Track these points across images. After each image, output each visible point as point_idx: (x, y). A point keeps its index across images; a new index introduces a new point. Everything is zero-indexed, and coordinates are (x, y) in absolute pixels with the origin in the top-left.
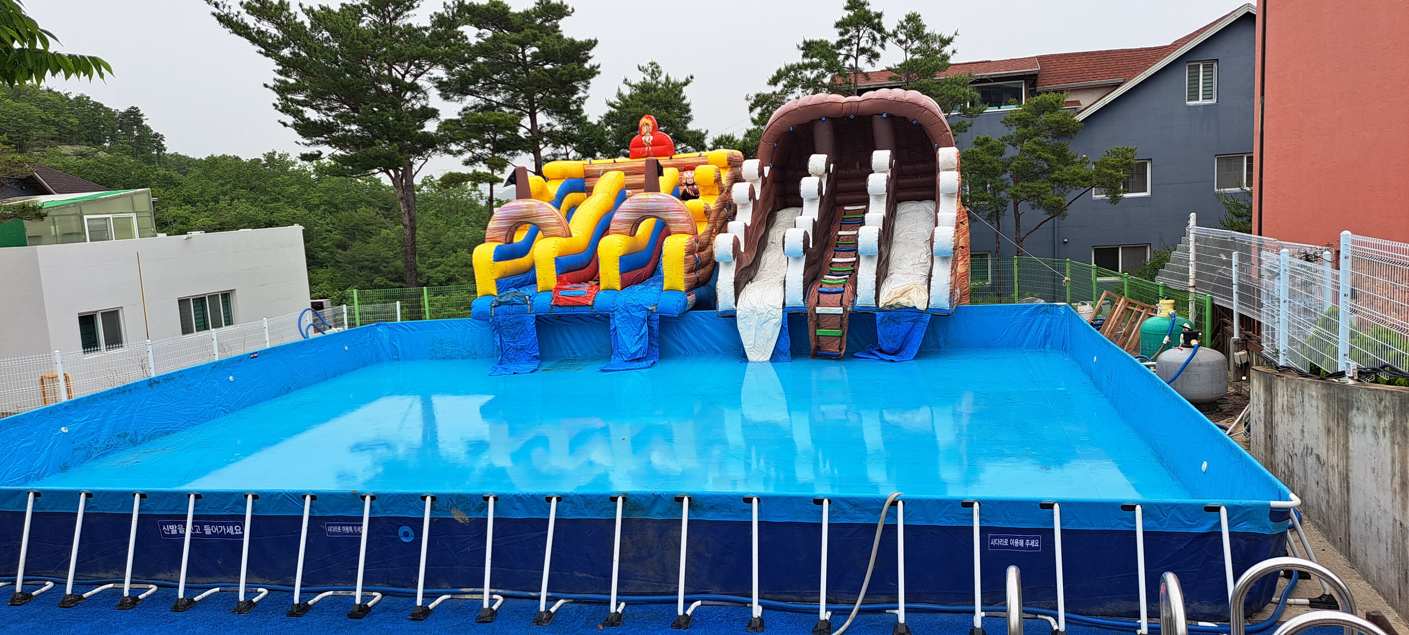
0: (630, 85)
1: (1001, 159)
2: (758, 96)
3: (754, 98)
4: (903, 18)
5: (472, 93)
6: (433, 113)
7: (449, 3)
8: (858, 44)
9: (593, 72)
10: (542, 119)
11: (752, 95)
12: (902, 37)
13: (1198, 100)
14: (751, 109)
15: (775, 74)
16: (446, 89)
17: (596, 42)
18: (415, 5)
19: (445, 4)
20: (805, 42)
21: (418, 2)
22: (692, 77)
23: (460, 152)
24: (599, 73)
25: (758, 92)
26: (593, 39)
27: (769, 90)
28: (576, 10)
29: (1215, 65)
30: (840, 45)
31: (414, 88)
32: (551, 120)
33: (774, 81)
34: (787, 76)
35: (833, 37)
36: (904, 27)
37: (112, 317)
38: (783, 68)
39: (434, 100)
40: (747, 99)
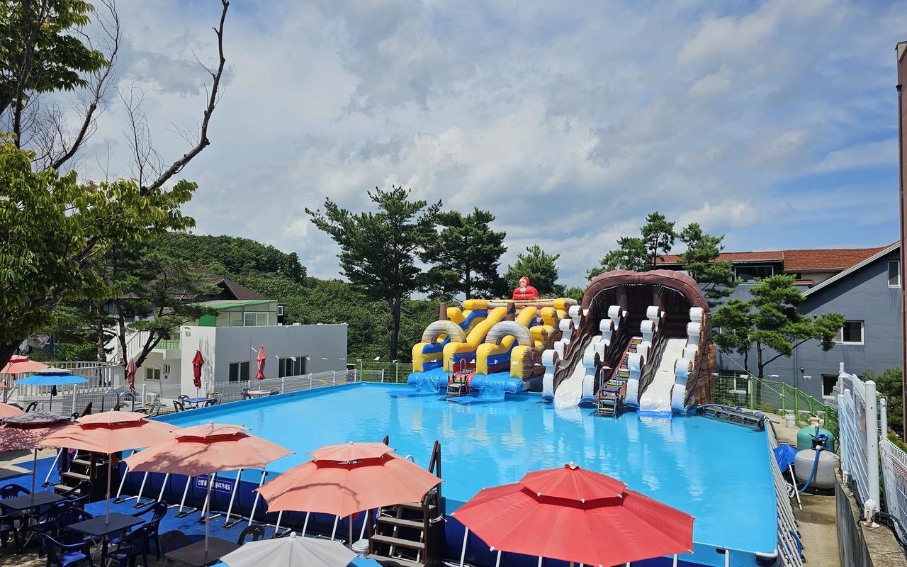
0: (522, 258)
1: (748, 314)
4: (687, 227)
5: (438, 260)
6: (416, 270)
8: (657, 241)
9: (503, 250)
10: (473, 274)
12: (687, 238)
13: (897, 284)
15: (605, 258)
16: (425, 258)
20: (623, 239)
23: (427, 291)
24: (505, 251)
26: (504, 233)
28: (496, 218)
30: (645, 242)
31: (408, 257)
32: (478, 276)
33: (604, 262)
34: (613, 258)
35: (640, 237)
36: (687, 232)
37: (246, 366)
38: (610, 254)
39: (417, 263)
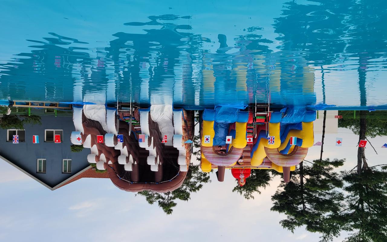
0: (258, 191)
2: (207, 182)
3: (208, 181)
7: (330, 241)
8: (168, 197)
9: (274, 197)
11: (209, 182)
13: (69, 161)
14: (209, 177)
15: (200, 189)
17: (271, 209)
18: (347, 240)
19: (332, 240)
20: (187, 200)
21: (346, 241)
22: (233, 191)
24: (272, 196)
25: (206, 183)
26: (272, 211)
27: (203, 183)
28: (279, 222)
29: (63, 171)
33: (200, 186)
34: (195, 188)
35: (177, 201)
38: (197, 191)
40: (211, 181)
